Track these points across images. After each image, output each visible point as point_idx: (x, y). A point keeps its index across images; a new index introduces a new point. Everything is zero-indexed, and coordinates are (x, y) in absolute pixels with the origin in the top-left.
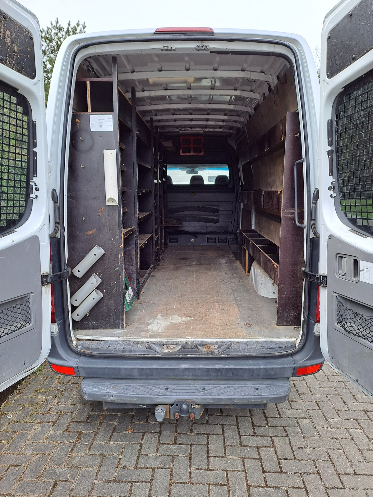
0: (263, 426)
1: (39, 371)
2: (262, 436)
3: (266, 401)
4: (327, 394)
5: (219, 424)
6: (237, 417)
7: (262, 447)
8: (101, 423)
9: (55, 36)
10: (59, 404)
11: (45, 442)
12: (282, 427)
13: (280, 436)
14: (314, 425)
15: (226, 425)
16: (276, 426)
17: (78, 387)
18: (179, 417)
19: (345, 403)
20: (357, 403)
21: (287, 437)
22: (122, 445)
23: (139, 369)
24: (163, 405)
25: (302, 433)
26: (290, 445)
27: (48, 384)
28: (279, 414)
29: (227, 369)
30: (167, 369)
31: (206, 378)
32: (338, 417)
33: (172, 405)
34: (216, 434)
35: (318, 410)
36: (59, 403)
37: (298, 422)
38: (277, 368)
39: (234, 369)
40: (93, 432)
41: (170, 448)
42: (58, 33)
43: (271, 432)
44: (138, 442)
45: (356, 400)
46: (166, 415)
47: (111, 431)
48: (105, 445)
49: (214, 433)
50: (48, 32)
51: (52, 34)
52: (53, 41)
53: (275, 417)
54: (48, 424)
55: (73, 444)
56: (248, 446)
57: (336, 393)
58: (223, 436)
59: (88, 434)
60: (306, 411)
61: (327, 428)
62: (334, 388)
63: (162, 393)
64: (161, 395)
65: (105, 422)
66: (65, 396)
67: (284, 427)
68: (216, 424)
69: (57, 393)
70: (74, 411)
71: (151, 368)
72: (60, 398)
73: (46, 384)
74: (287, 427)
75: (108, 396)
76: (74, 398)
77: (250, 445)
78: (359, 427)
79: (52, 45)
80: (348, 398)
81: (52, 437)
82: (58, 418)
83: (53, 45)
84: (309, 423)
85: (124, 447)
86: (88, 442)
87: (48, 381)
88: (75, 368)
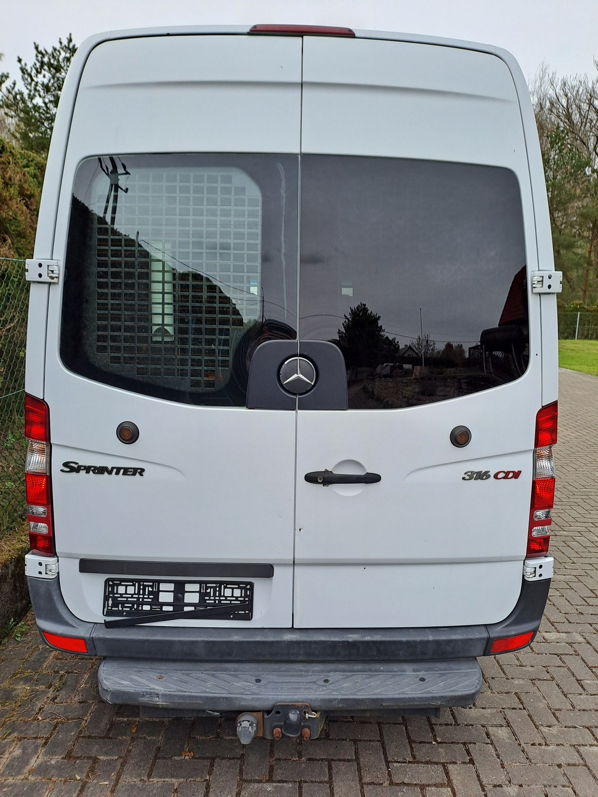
0: (428, 743)
1: (22, 635)
2: (427, 763)
3: (439, 703)
4: (534, 678)
5: (348, 740)
6: (379, 724)
7: (429, 785)
8: (133, 739)
9: (65, 62)
10: (56, 701)
11: (30, 778)
12: (462, 743)
13: (458, 762)
14: (516, 740)
15: (360, 740)
16: (450, 741)
17: (92, 667)
18: (281, 735)
19: (565, 696)
20: (587, 695)
21: (471, 765)
22: (174, 785)
23: (207, 642)
24: (251, 713)
25: (498, 756)
26: (479, 780)
27: (36, 661)
28: (454, 717)
29: (368, 642)
30: (258, 642)
31: (329, 658)
32: (556, 722)
33: (269, 712)
34: (344, 760)
35: (520, 709)
36: (56, 698)
37: (488, 734)
38: (457, 640)
39: (382, 642)
40: (119, 758)
41: (261, 789)
42: (70, 57)
43: (442, 754)
44: (202, 778)
45: (584, 690)
46: (256, 732)
47: (152, 756)
48: (140, 784)
49: (341, 758)
50: (53, 54)
51: (61, 60)
52: (62, 70)
53: (447, 725)
54: (34, 743)
55: (81, 784)
56: (404, 784)
57: (548, 676)
58: (357, 764)
59: (109, 762)
60: (501, 712)
61: (540, 744)
62: (544, 667)
63: (249, 690)
64: (247, 694)
65: (141, 738)
66: (68, 684)
67: (464, 744)
68: (343, 740)
69: (54, 678)
70: (84, 715)
71: (229, 642)
72: (59, 689)
73: (33, 661)
74: (470, 743)
75: (148, 696)
76: (83, 689)
77: (406, 781)
78: (596, 742)
79: (60, 76)
80: (571, 686)
81: (42, 770)
82: (54, 729)
83: (62, 77)
84: (508, 736)
85: (177, 789)
86: (108, 778)
87: (37, 655)
88: (88, 641)
